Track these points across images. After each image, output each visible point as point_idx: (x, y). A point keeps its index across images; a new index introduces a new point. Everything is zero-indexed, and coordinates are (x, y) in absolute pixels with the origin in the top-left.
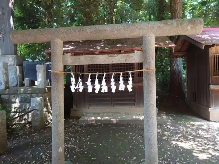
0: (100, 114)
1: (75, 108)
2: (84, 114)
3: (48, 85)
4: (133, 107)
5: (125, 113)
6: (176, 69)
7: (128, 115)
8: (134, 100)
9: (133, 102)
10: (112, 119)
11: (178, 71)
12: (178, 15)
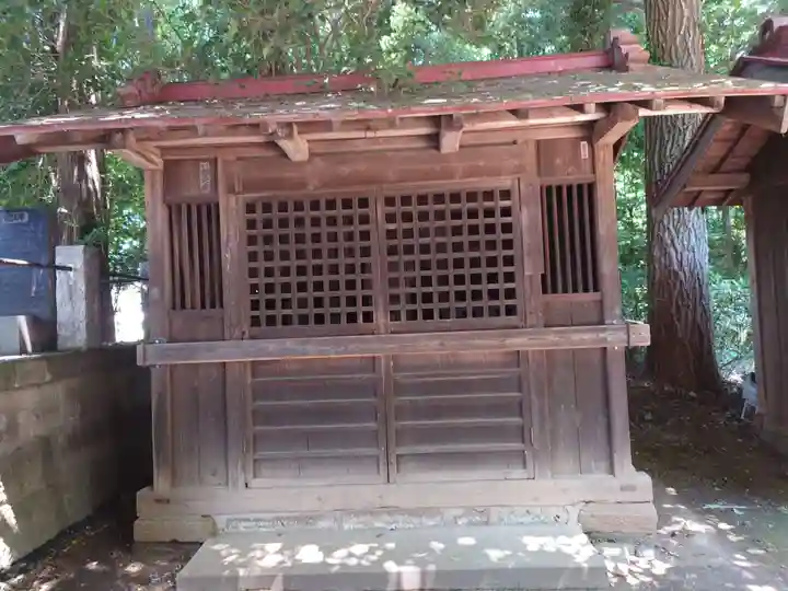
0: (320, 517)
1: (161, 483)
2: (221, 521)
3: (17, 347)
4: (518, 473)
5: (470, 510)
6: (681, 264)
7: (487, 523)
8: (522, 434)
9: (516, 446)
10: (391, 566)
11: (692, 273)
12: (686, 13)
